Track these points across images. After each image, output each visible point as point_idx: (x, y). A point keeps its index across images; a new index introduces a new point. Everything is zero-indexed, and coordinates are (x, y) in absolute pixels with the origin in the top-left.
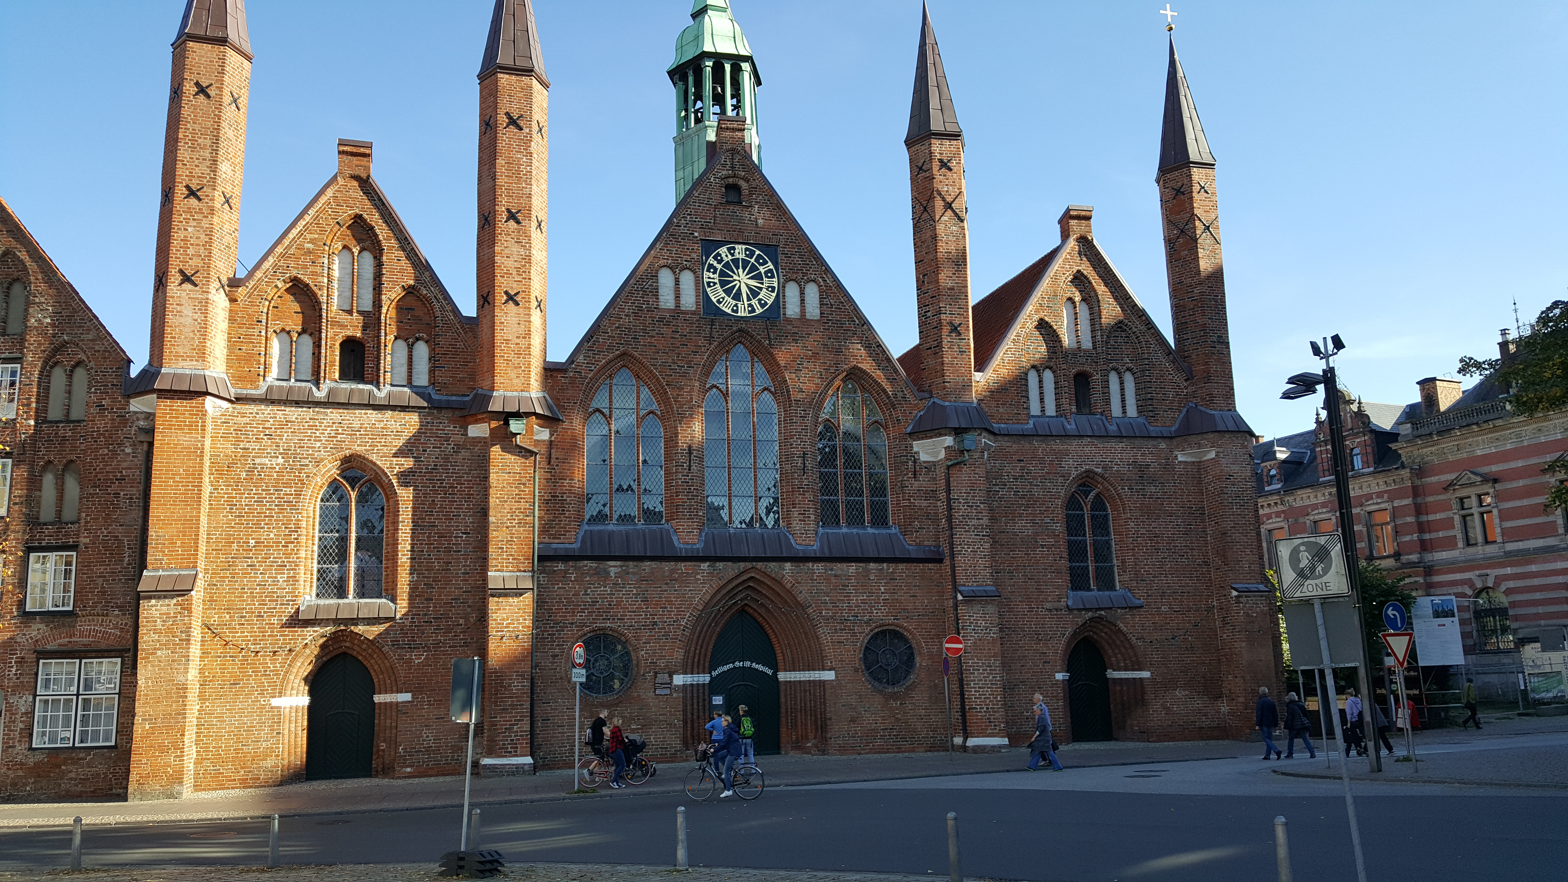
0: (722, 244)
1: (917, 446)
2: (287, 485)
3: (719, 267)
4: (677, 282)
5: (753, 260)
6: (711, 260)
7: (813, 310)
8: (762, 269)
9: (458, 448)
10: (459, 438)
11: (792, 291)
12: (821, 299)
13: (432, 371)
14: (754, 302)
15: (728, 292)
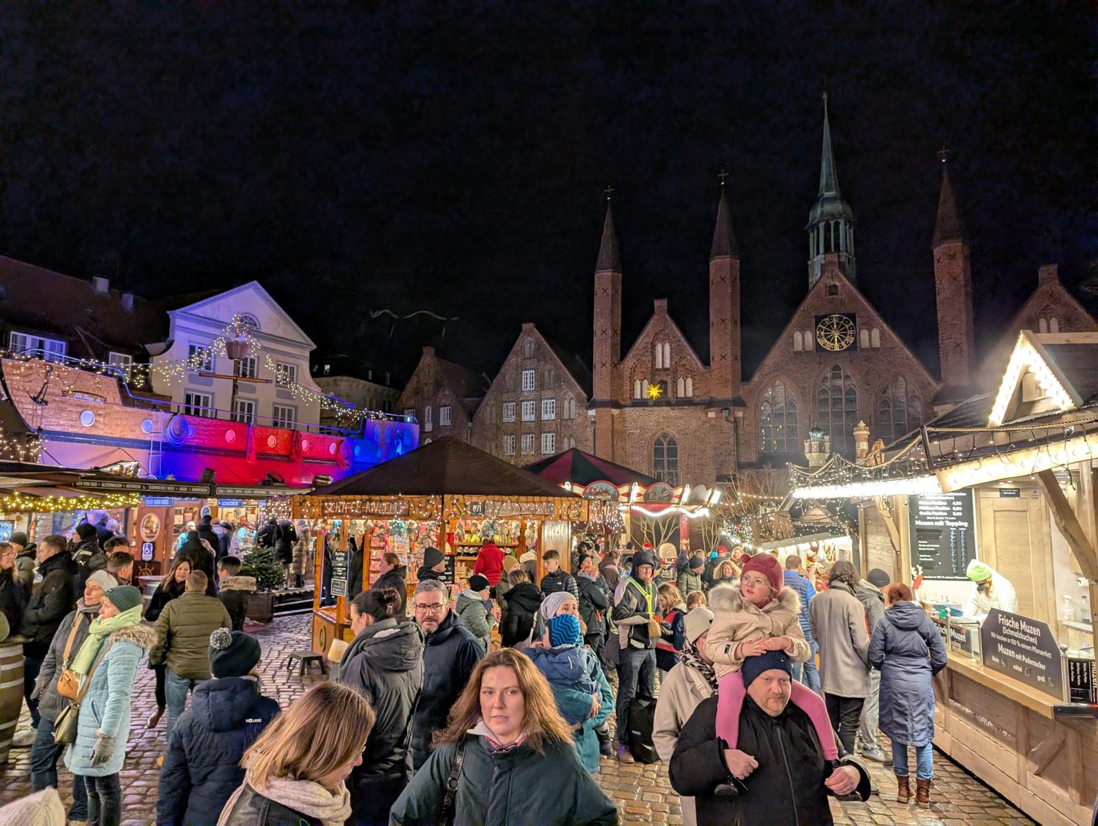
0: (825, 316)
1: (936, 409)
2: (641, 440)
3: (824, 328)
4: (803, 339)
5: (842, 322)
6: (820, 326)
7: (877, 343)
8: (847, 326)
9: (704, 422)
10: (704, 418)
11: (864, 334)
12: (881, 337)
13: (694, 390)
14: (843, 343)
15: (829, 340)
